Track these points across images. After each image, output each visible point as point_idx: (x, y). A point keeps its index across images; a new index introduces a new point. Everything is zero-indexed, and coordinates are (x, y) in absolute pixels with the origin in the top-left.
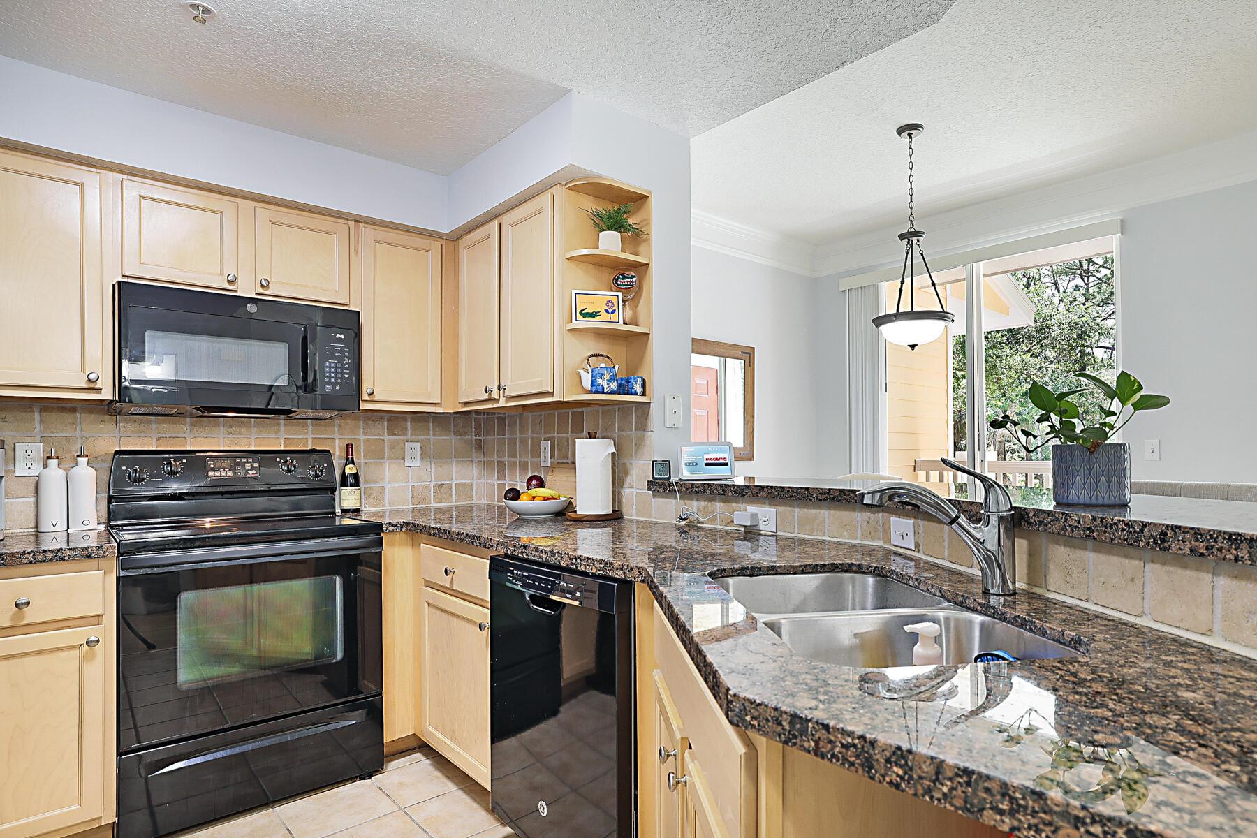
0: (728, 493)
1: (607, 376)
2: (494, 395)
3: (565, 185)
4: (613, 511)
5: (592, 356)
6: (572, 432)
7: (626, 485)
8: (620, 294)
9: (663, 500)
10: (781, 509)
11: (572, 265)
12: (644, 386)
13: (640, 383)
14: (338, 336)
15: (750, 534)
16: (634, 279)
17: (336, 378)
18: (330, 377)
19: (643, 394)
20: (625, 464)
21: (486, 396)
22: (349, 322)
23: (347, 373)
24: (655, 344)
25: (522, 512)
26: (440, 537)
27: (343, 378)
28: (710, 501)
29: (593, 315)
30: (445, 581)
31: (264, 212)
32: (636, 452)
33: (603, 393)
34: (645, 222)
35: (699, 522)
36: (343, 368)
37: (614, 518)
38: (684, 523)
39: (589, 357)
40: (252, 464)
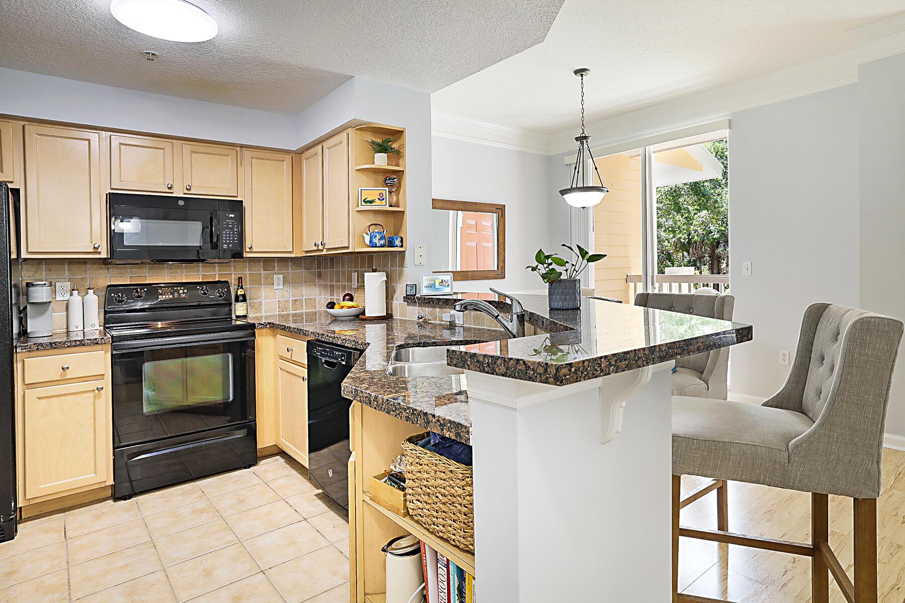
0: (441, 303)
1: (378, 237)
2: (320, 247)
3: (354, 127)
4: (387, 314)
5: (371, 225)
6: (368, 268)
7: (394, 299)
8: (387, 189)
9: (412, 307)
10: (465, 312)
11: (360, 174)
12: (402, 241)
13: (399, 240)
14: (230, 216)
15: (452, 326)
16: (395, 180)
17: (230, 240)
18: (226, 240)
19: (402, 246)
20: (394, 286)
21: (316, 248)
22: (237, 207)
23: (236, 237)
24: (409, 218)
25: (336, 316)
26: (286, 330)
27: (233, 240)
28: (434, 308)
29: (371, 202)
30: (288, 355)
31: (187, 147)
32: (399, 279)
33: (376, 247)
34: (401, 146)
35: (429, 320)
36: (234, 234)
37: (388, 318)
38: (421, 320)
39: (370, 226)
40: (183, 290)
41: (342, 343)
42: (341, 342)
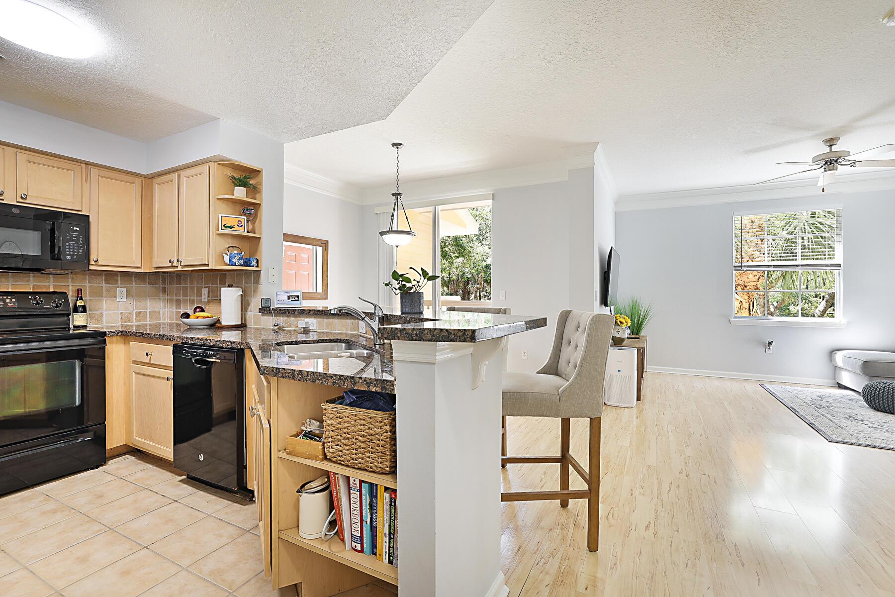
0: (296, 313)
1: (237, 257)
2: (175, 264)
3: (216, 162)
4: (241, 323)
5: (230, 247)
6: (220, 284)
7: (249, 310)
8: (245, 218)
9: (267, 317)
10: (319, 320)
11: (220, 202)
12: (257, 262)
13: (255, 261)
14: (75, 228)
15: (306, 331)
16: (253, 211)
17: (74, 252)
18: (70, 252)
19: (257, 266)
20: (248, 300)
21: (170, 265)
22: (84, 221)
23: (81, 249)
24: (264, 243)
25: (192, 325)
26: (143, 337)
27: (78, 252)
28: (288, 317)
29: (230, 227)
30: (146, 359)
31: (22, 157)
32: (254, 294)
33: (235, 265)
34: (258, 184)
35: (283, 327)
36: (78, 246)
37: (242, 327)
38: (276, 328)
39: (229, 247)
40: (11, 299)
41: (216, 344)
42: (214, 343)
